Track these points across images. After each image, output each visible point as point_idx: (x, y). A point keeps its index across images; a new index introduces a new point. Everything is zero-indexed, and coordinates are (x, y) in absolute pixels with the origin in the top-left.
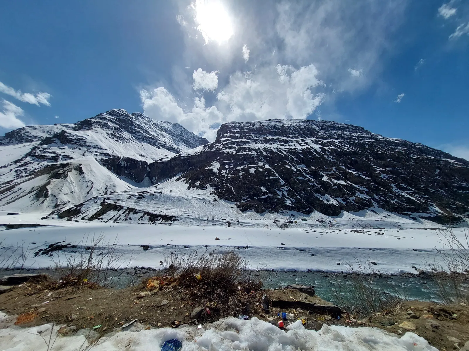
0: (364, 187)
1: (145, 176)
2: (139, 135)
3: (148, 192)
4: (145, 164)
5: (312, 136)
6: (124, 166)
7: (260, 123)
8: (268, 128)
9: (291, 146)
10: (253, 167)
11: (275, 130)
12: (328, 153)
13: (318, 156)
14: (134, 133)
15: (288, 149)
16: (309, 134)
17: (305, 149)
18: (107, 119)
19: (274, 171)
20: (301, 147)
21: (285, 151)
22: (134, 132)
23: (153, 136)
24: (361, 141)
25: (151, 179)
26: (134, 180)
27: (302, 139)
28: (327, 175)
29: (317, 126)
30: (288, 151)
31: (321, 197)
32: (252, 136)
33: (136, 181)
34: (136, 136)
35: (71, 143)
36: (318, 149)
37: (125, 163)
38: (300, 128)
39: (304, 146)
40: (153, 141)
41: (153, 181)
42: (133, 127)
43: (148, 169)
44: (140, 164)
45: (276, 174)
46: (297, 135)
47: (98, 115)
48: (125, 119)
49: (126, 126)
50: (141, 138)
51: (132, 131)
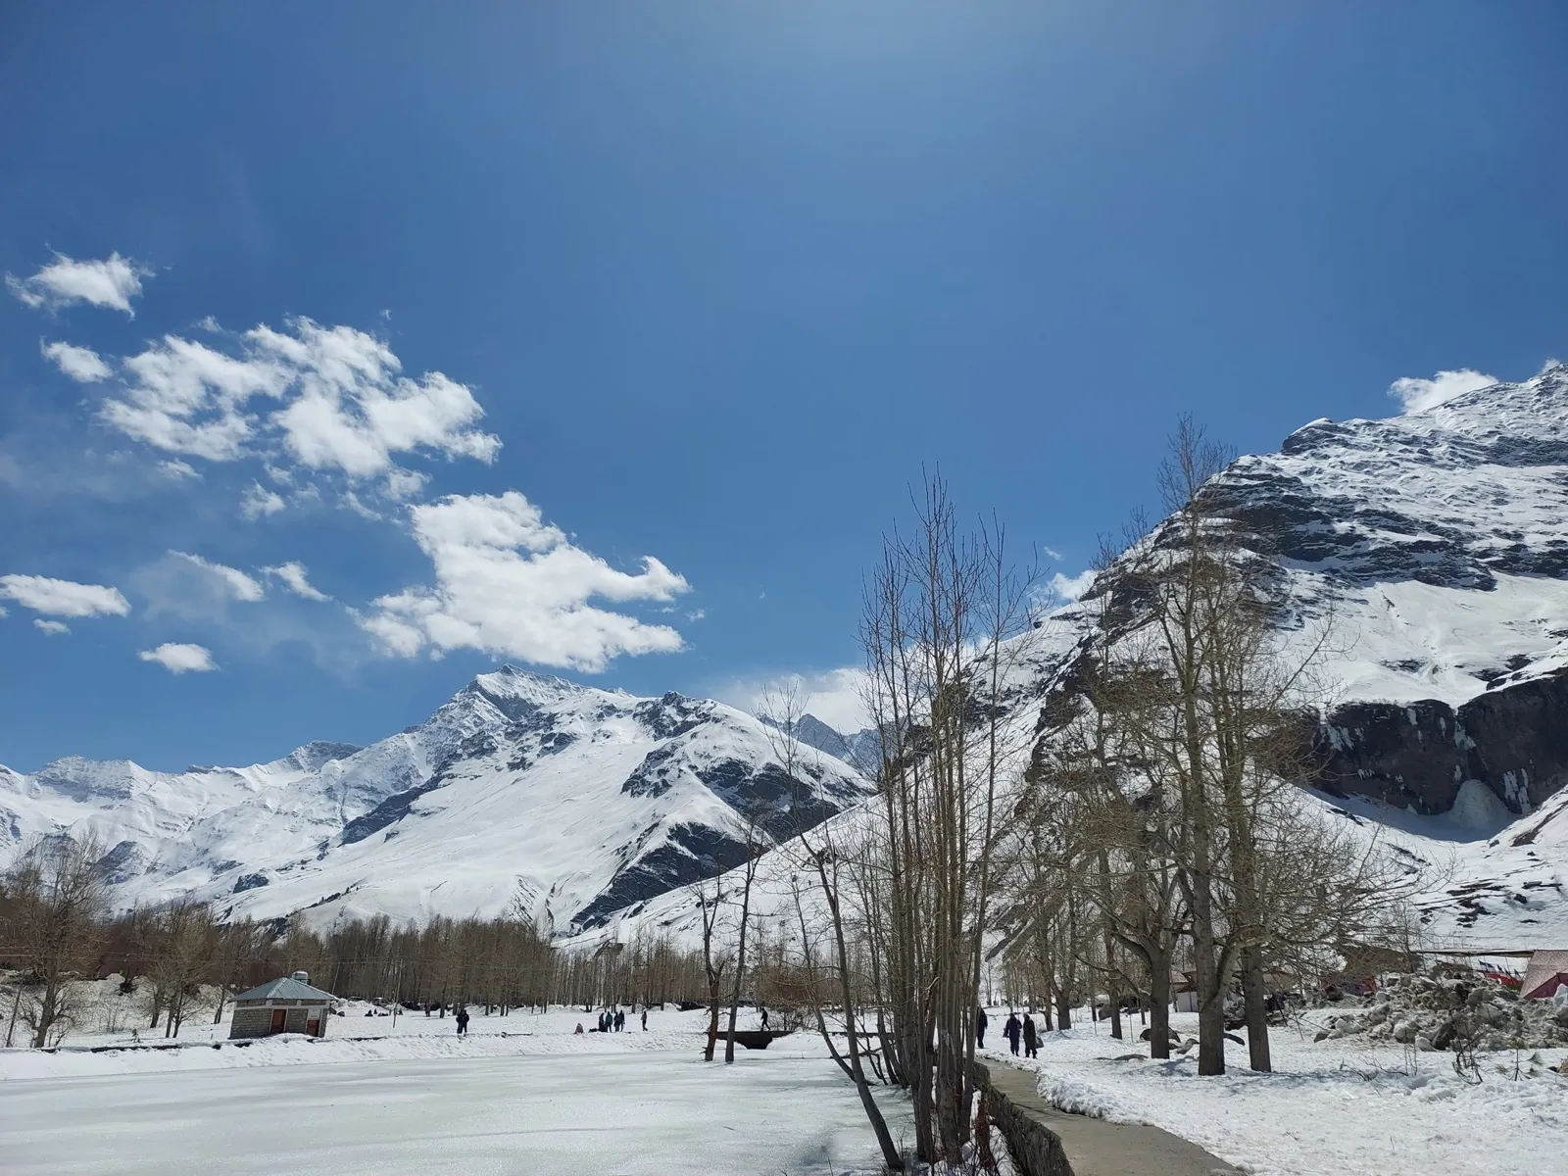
1: (1458, 775)
2: (1355, 555)
3: (1497, 888)
4: (1438, 716)
6: (1345, 747)
14: (1329, 553)
22: (1329, 546)
23: (1430, 528)
25: (1497, 789)
26: (1410, 808)
33: (1422, 810)
34: (1344, 563)
37: (1345, 731)
40: (1438, 556)
41: (1509, 793)
42: (1315, 527)
43: (1459, 736)
44: (1414, 722)
48: (1270, 503)
49: (1283, 533)
50: (1368, 563)
51: (1316, 547)
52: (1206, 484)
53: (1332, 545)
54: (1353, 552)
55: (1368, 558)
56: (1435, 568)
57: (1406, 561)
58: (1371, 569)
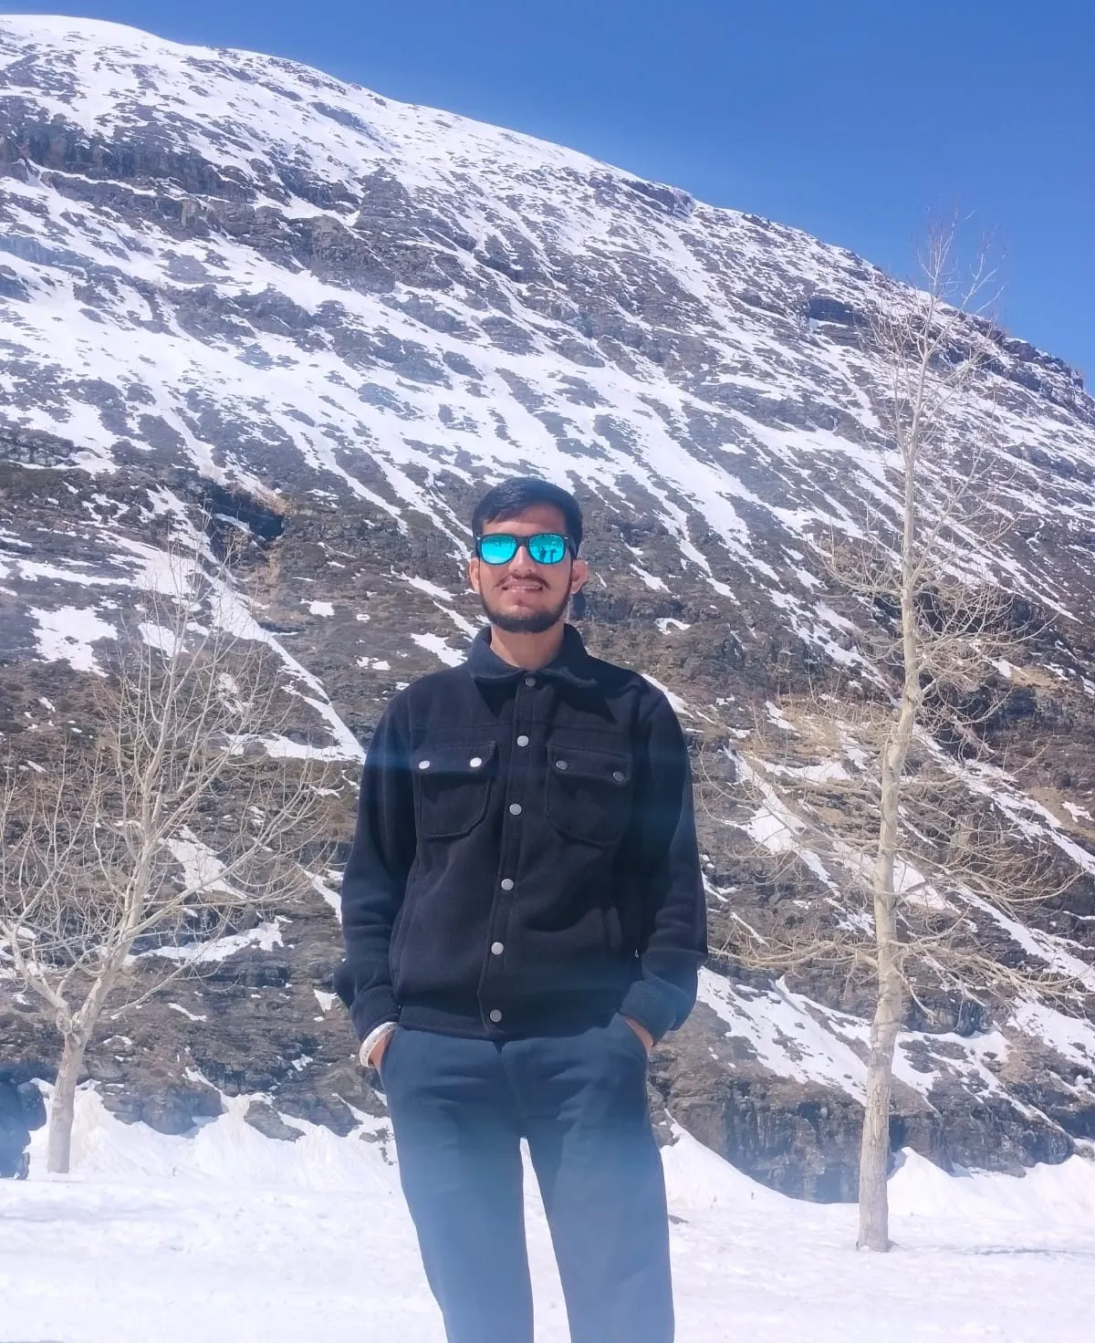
0: (1072, 951)
5: (658, 359)
7: (139, 71)
8: (225, 162)
9: (470, 425)
10: (73, 596)
11: (300, 209)
12: (807, 579)
13: (723, 589)
15: (437, 452)
16: (637, 340)
17: (603, 488)
19: (312, 682)
20: (569, 462)
21: (416, 474)
24: (1065, 510)
27: (571, 369)
28: (794, 792)
29: (711, 267)
30: (449, 485)
31: (740, 1012)
32: (39, 210)
36: (724, 521)
38: (551, 250)
39: (595, 452)
45: (328, 712)
46: (524, 317)
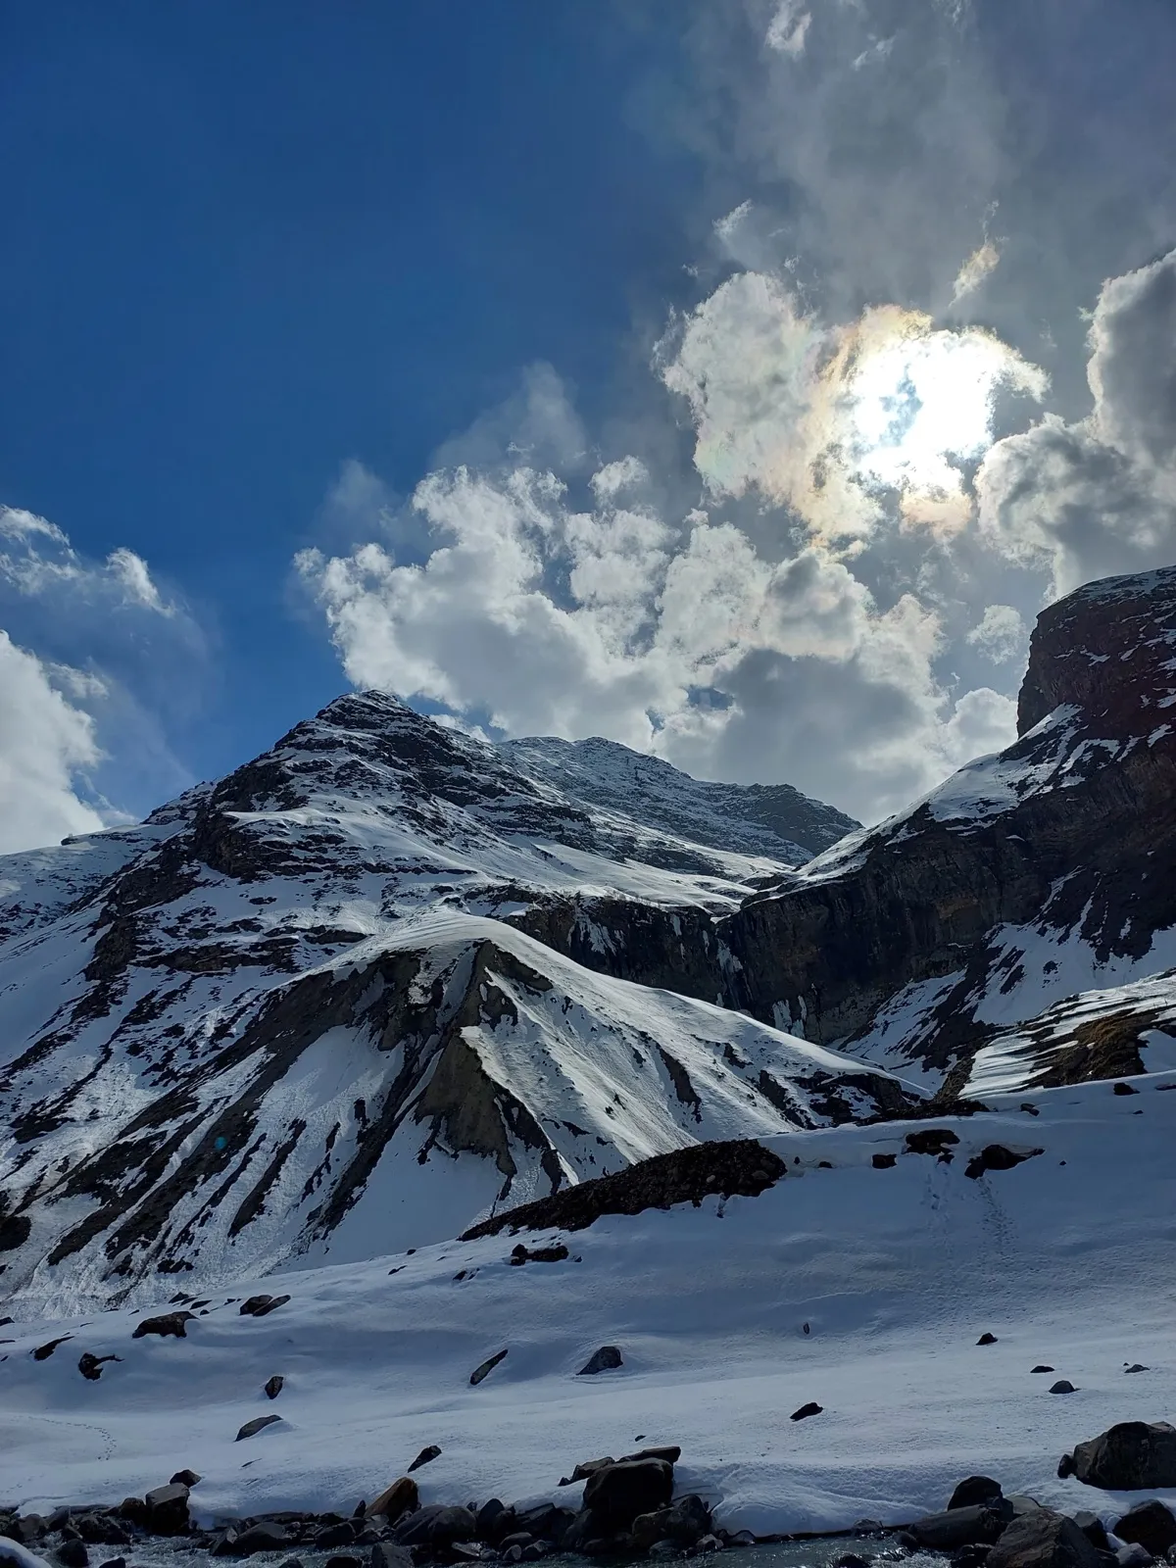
2: (498, 808)
14: (471, 800)
18: (341, 744)
22: (471, 793)
34: (489, 814)
35: (286, 871)
37: (605, 931)
42: (458, 771)
43: (724, 955)
44: (679, 932)
47: (291, 736)
48: (415, 733)
49: (425, 770)
50: (512, 818)
51: (459, 792)
52: (345, 698)
53: (476, 793)
54: (497, 804)
55: (512, 813)
56: (577, 835)
57: (548, 824)
58: (516, 825)
